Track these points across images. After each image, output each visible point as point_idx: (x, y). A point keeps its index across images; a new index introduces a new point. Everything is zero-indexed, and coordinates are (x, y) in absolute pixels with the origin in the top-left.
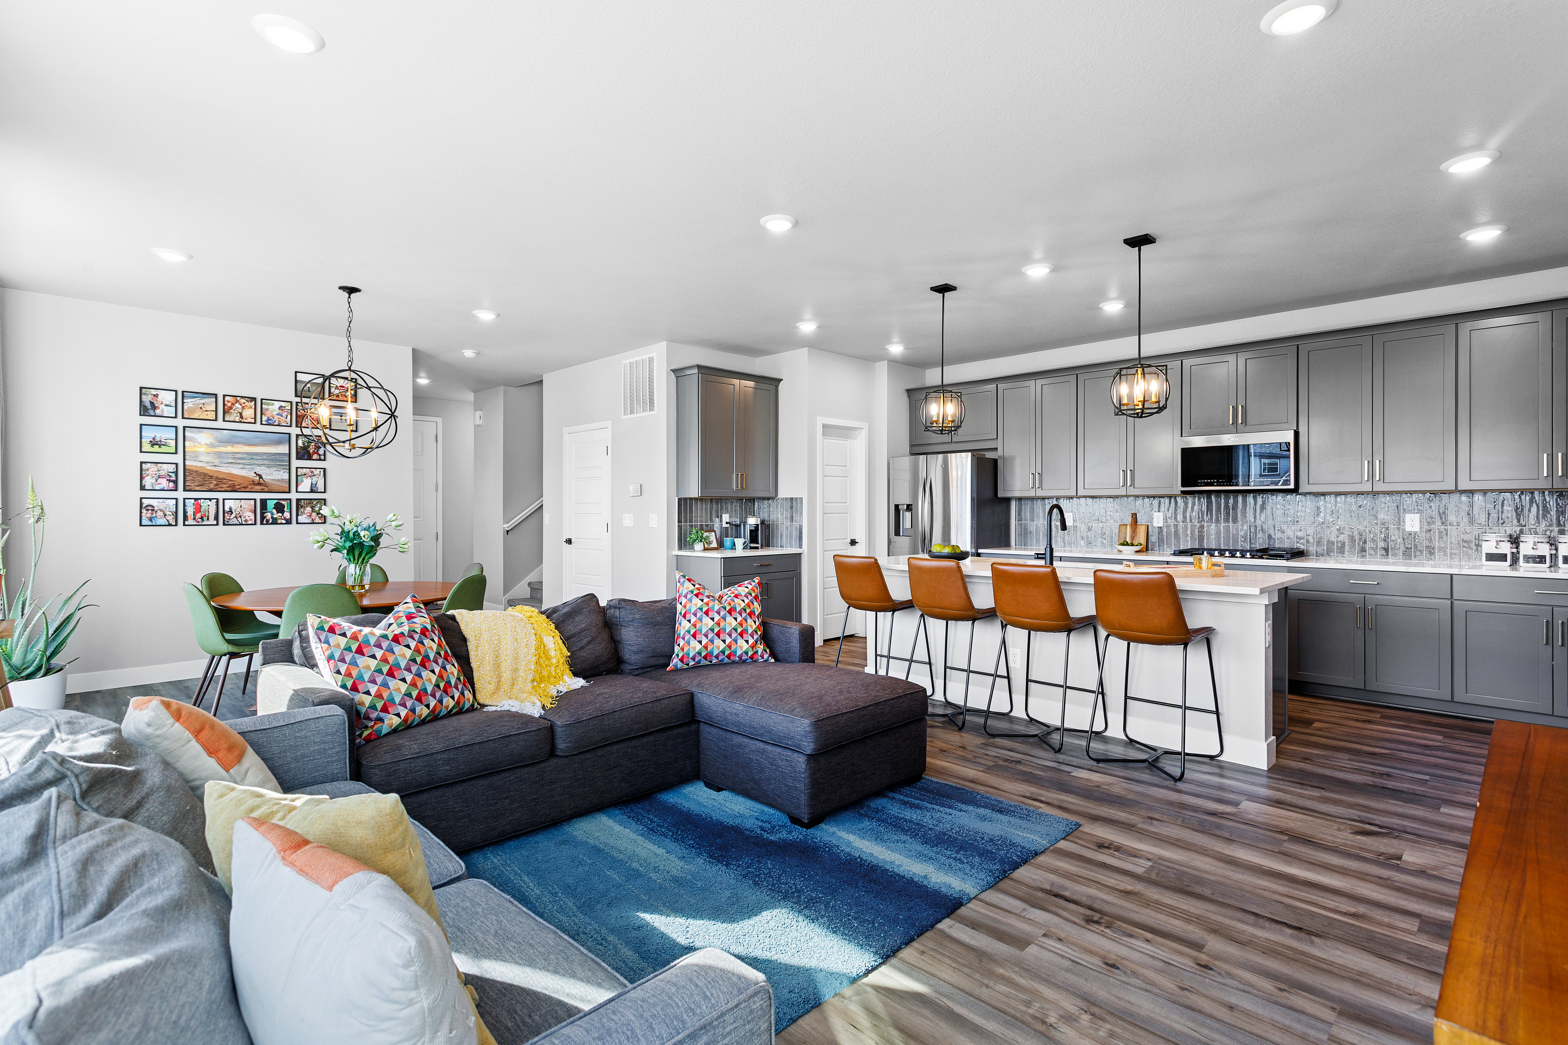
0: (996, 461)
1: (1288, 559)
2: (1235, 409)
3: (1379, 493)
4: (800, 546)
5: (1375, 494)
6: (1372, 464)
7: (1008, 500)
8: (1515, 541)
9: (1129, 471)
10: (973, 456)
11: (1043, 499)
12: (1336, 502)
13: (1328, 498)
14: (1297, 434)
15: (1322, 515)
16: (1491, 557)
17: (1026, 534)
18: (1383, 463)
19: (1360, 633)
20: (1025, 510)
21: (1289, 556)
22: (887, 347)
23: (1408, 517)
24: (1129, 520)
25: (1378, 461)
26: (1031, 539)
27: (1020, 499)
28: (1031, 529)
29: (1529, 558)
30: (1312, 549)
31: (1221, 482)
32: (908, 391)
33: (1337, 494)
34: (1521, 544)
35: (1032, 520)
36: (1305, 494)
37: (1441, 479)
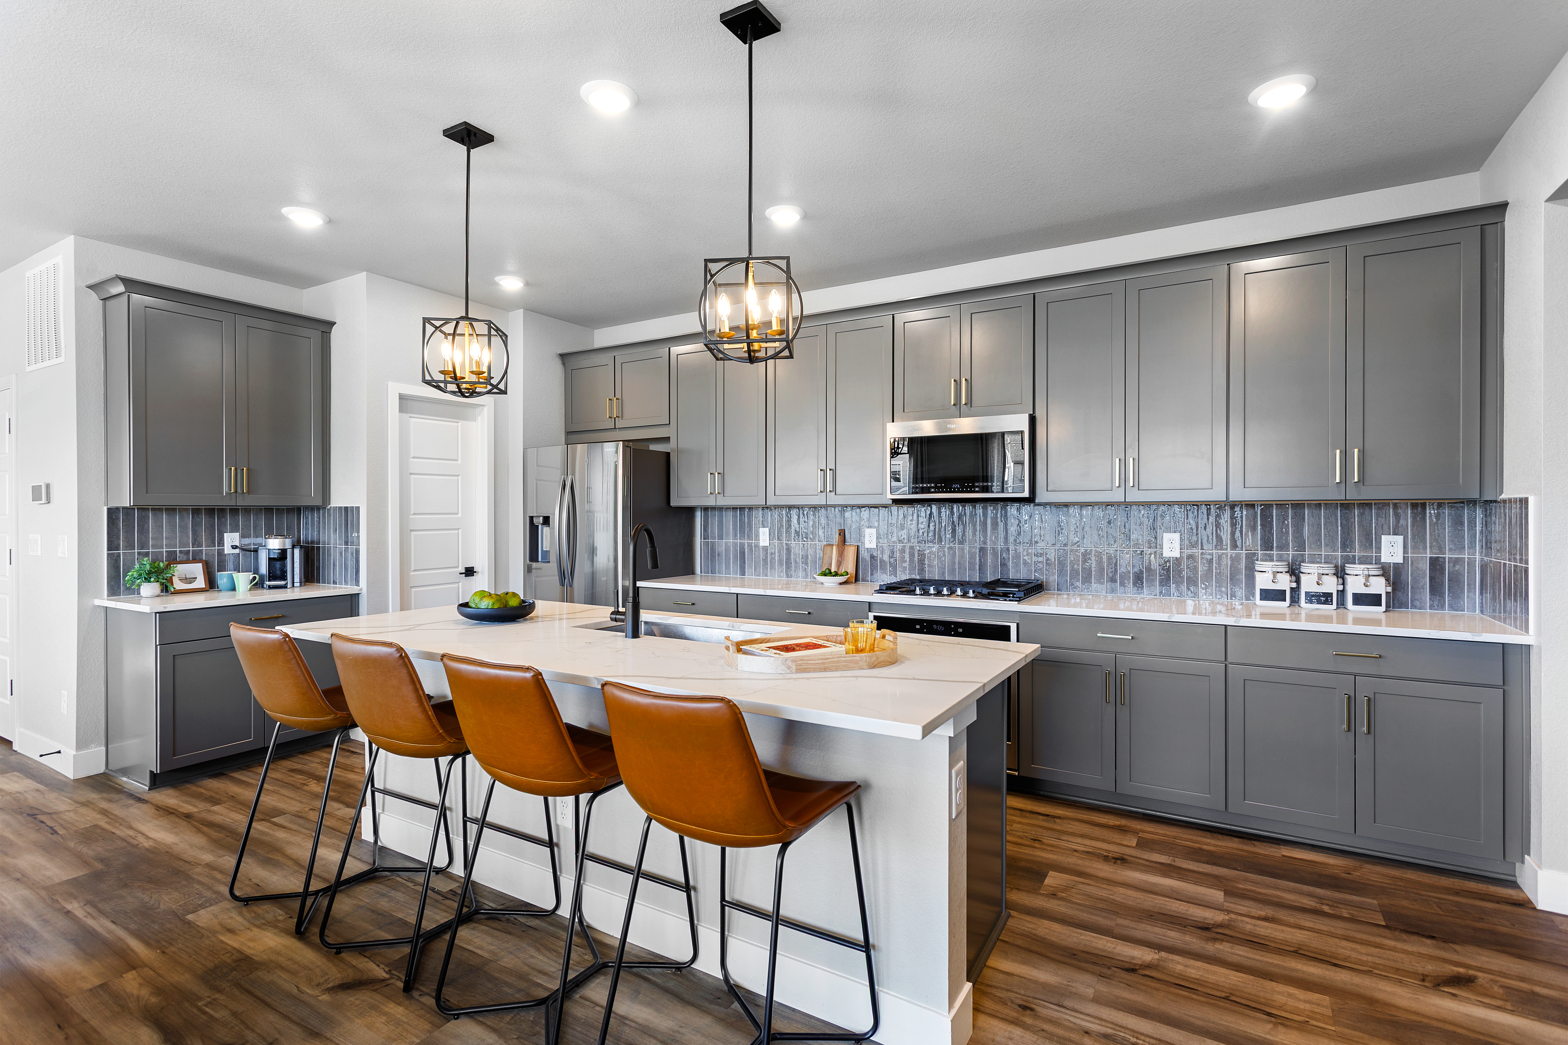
0: (668, 454)
1: (1019, 600)
2: (958, 383)
3: (1131, 504)
4: (357, 583)
5: (1127, 505)
6: (1124, 463)
7: (690, 511)
8: (1294, 572)
9: (828, 470)
10: (624, 447)
11: (733, 508)
12: (1081, 515)
13: (1071, 510)
14: (1033, 420)
15: (1065, 532)
16: (1267, 595)
17: (713, 556)
18: (1138, 462)
19: (1110, 709)
20: (712, 524)
21: (1022, 594)
22: (497, 279)
23: (1167, 536)
24: (836, 538)
25: (1131, 459)
26: (720, 564)
27: (706, 509)
28: (720, 549)
29: (1313, 596)
30: (1053, 578)
31: (938, 488)
32: (563, 356)
33: (1083, 505)
34: (1302, 576)
35: (721, 537)
36: (1045, 505)
37: (1208, 485)
